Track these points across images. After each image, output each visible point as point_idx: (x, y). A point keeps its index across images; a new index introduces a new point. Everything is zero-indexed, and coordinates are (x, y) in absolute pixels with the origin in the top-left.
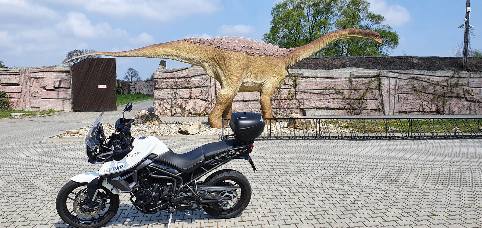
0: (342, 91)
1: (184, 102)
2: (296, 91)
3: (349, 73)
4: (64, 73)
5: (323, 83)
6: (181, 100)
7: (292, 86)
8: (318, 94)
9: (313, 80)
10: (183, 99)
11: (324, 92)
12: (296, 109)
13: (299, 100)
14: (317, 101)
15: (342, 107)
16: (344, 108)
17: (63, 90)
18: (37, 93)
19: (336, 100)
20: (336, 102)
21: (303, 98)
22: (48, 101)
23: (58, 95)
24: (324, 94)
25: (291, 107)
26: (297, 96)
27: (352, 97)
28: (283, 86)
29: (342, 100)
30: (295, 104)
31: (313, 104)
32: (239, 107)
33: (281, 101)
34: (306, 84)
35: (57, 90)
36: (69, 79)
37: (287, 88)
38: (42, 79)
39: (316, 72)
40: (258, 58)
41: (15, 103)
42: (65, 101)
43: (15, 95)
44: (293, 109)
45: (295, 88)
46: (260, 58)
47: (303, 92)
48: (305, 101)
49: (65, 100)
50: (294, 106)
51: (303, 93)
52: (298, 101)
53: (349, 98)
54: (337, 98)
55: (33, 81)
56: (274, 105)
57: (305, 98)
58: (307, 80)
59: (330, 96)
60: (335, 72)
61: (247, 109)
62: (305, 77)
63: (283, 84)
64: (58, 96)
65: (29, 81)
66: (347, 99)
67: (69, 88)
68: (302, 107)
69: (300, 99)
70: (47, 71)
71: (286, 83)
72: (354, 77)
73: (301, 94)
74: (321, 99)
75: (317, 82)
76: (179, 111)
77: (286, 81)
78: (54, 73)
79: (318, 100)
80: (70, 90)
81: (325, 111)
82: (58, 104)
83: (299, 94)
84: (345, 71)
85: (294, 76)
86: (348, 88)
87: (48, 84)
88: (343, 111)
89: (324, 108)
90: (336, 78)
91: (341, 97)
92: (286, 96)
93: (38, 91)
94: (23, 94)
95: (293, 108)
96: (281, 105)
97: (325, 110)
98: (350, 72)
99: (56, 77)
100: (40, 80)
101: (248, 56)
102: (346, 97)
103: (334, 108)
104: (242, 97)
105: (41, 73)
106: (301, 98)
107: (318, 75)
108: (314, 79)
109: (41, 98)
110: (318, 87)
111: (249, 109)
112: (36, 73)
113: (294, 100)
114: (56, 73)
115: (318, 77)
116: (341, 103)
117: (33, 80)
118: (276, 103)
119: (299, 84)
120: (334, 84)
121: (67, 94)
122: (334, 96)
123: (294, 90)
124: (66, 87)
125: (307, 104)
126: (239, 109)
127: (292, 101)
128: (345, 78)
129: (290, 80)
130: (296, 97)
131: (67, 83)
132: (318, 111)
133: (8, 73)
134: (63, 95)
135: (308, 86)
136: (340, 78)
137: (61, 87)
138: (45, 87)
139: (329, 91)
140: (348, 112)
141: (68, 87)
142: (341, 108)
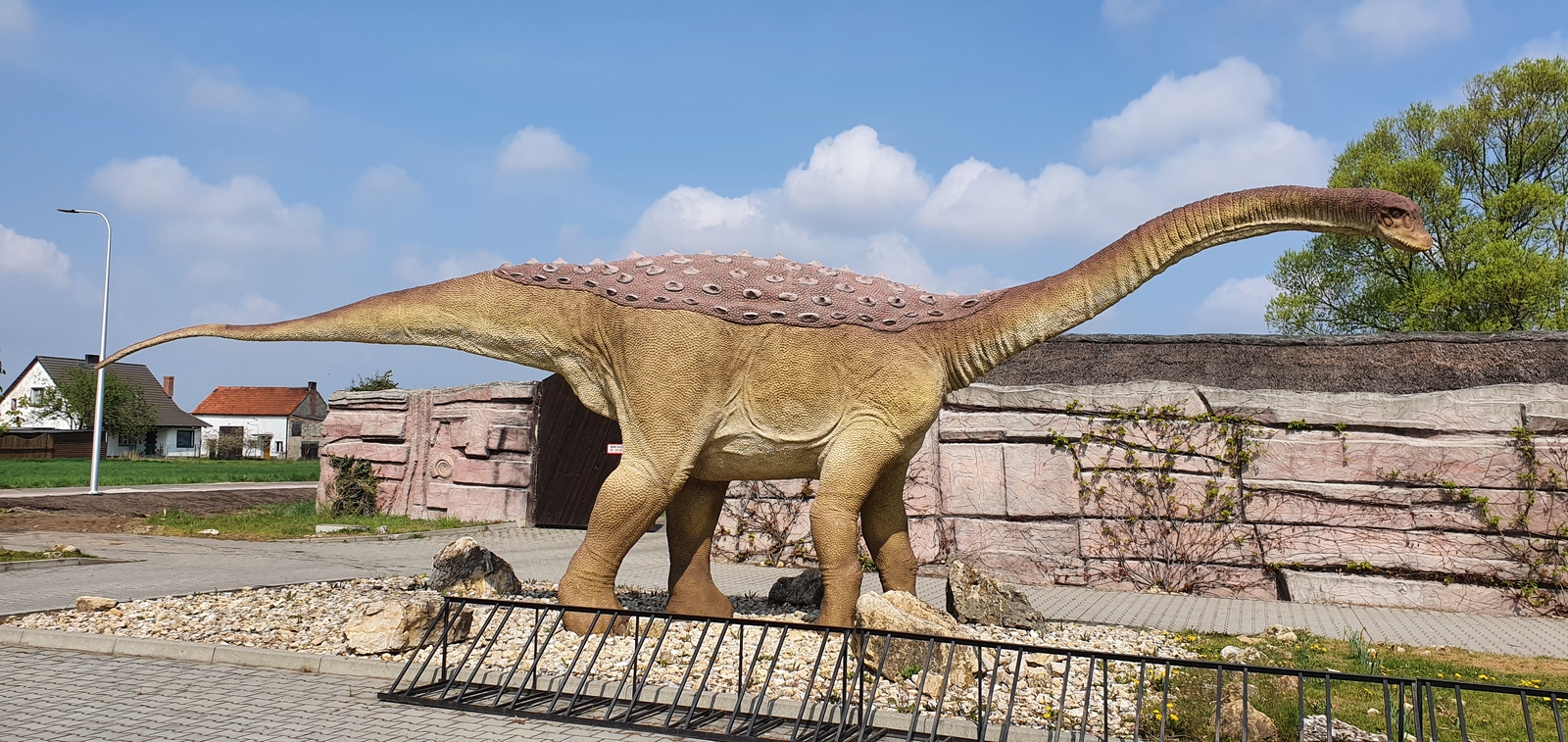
0: (1476, 494)
1: (785, 510)
2: (1242, 487)
3: (1519, 409)
4: (518, 406)
5: (1373, 451)
6: (773, 501)
7: (1224, 463)
8: (1349, 502)
9: (1323, 439)
10: (781, 498)
11: (1381, 496)
12: (1244, 566)
13: (1259, 526)
14: (1348, 535)
15: (1482, 570)
16: (1495, 578)
17: (510, 457)
18: (445, 464)
19: (1450, 536)
20: (1447, 547)
21: (1278, 519)
22: (468, 490)
23: (497, 472)
24: (1381, 505)
25: (1222, 555)
26: (1248, 508)
27: (1536, 523)
28: (1180, 462)
29: (1479, 539)
30: (1238, 543)
31: (1328, 547)
32: (988, 543)
33: (1173, 527)
34: (1292, 458)
35: (496, 456)
36: (527, 424)
37: (1200, 473)
38: (459, 423)
39: (1338, 405)
40: (775, 335)
41: (390, 495)
42: (511, 494)
43: (391, 471)
44: (1228, 565)
45: (1237, 472)
46: (784, 334)
47: (1277, 491)
48: (1287, 531)
49: (513, 490)
50: (1234, 553)
51: (1279, 496)
52: (1255, 530)
53: (1520, 531)
54: (1452, 525)
55: (439, 429)
56: (1139, 541)
57: (1285, 518)
58: (1297, 437)
59: (1413, 514)
60: (1435, 402)
61: (1023, 553)
62: (1283, 426)
63: (1180, 453)
64: (496, 478)
65: (428, 430)
66: (1507, 533)
67: (527, 453)
68: (1274, 558)
69: (1264, 523)
70: (475, 398)
71: (1198, 451)
72: (1543, 428)
73: (1265, 498)
74: (1369, 529)
75: (1344, 449)
76: (764, 542)
77: (1196, 441)
78: (492, 405)
79: (1352, 531)
80: (529, 460)
81: (1387, 585)
82: (493, 500)
83: (1257, 501)
84: (1491, 401)
85: (1236, 422)
86: (1515, 483)
87: (473, 438)
88: (1491, 589)
89: (1383, 572)
90: (1447, 433)
91: (1476, 523)
92: (1198, 504)
93: (449, 459)
94: (411, 466)
95: (1229, 561)
96: (1174, 542)
97: (1392, 581)
98: (1523, 407)
99: (493, 418)
100: (455, 426)
101: (728, 326)
102: (1503, 525)
103: (1439, 573)
104: (1003, 501)
105: (458, 405)
106: (1268, 518)
107: (1350, 416)
108: (1329, 434)
109: (455, 483)
110: (1349, 473)
111: (1029, 554)
112: (447, 406)
113: (1232, 526)
114: (496, 405)
115: (1349, 428)
116: (1475, 549)
117: (437, 426)
118: (1151, 535)
119: (1256, 455)
120: (1432, 458)
121: (520, 470)
122: (1435, 516)
123: (1232, 482)
124: (519, 448)
125: (1299, 545)
126: (987, 550)
127: (1226, 528)
128: (1496, 433)
129: (1214, 435)
130: (1243, 513)
131: (520, 438)
132: (1351, 582)
133: (382, 406)
134: (509, 474)
135: (1300, 467)
136: (1467, 432)
137: (505, 447)
138: (465, 447)
139: (1408, 491)
140: (1519, 596)
141: (524, 448)
142: (1475, 574)
